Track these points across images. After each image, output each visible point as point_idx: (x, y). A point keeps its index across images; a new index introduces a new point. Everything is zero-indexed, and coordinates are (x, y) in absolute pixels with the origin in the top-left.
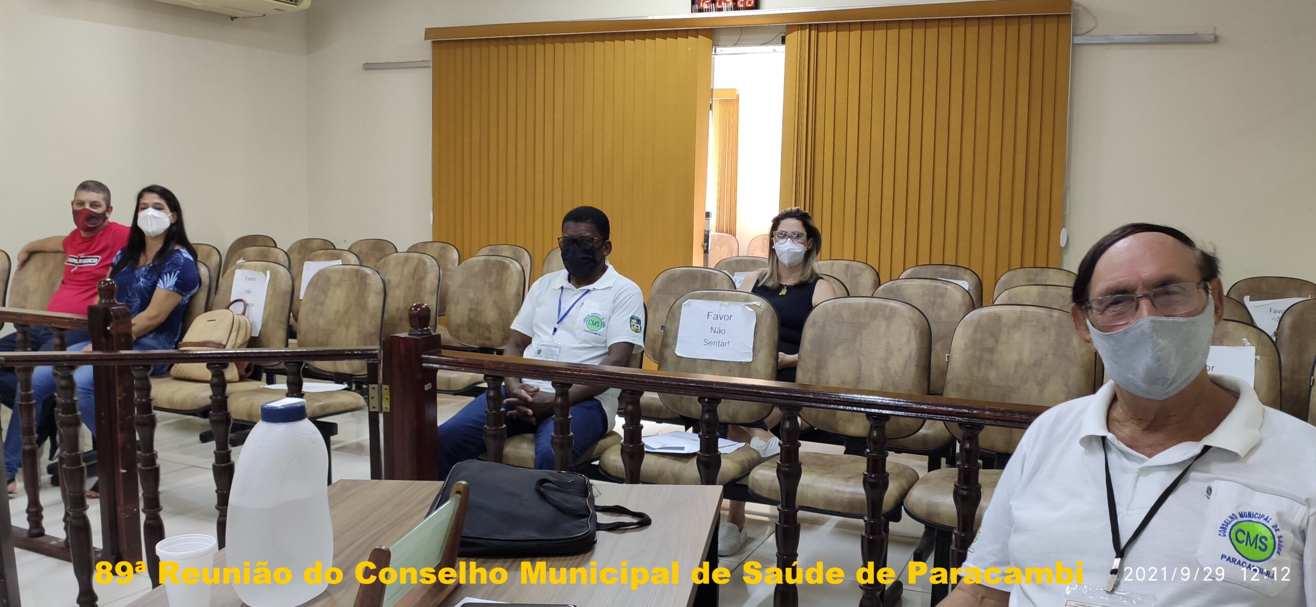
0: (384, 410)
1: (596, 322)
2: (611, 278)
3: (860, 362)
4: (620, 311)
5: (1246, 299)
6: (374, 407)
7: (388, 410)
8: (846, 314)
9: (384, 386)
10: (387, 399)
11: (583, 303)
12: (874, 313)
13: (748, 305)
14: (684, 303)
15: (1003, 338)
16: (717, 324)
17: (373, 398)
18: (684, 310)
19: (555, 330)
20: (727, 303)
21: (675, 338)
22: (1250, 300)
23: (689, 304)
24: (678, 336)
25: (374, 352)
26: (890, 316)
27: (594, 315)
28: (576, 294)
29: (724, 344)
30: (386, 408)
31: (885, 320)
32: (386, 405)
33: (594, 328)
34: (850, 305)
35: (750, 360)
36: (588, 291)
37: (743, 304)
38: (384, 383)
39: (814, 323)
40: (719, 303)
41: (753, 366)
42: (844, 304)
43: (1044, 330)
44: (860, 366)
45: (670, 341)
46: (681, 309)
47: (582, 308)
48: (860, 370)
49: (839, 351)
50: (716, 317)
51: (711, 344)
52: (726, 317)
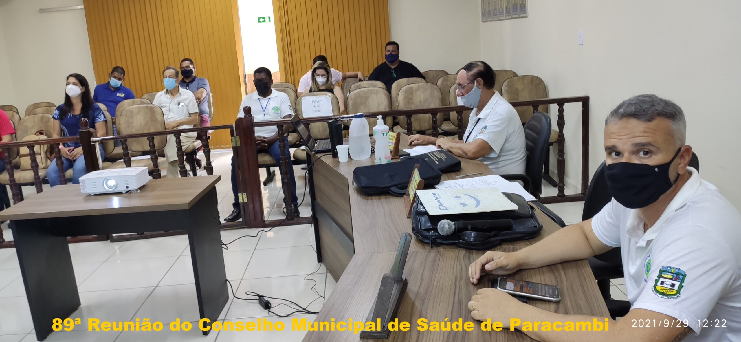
1: (277, 109)
2: (275, 93)
4: (284, 104)
8: (361, 94)
9: (237, 138)
10: (238, 141)
11: (270, 103)
15: (414, 94)
16: (316, 104)
18: (302, 101)
19: (264, 114)
23: (304, 99)
24: (303, 110)
25: (231, 125)
26: (377, 93)
27: (276, 107)
28: (265, 101)
29: (320, 111)
32: (239, 144)
33: (276, 111)
34: (362, 91)
36: (270, 99)
37: (325, 96)
38: (237, 136)
39: (351, 99)
40: (316, 96)
41: (334, 116)
43: (426, 90)
45: (300, 113)
47: (270, 105)
50: (315, 102)
51: (315, 111)
52: (319, 101)
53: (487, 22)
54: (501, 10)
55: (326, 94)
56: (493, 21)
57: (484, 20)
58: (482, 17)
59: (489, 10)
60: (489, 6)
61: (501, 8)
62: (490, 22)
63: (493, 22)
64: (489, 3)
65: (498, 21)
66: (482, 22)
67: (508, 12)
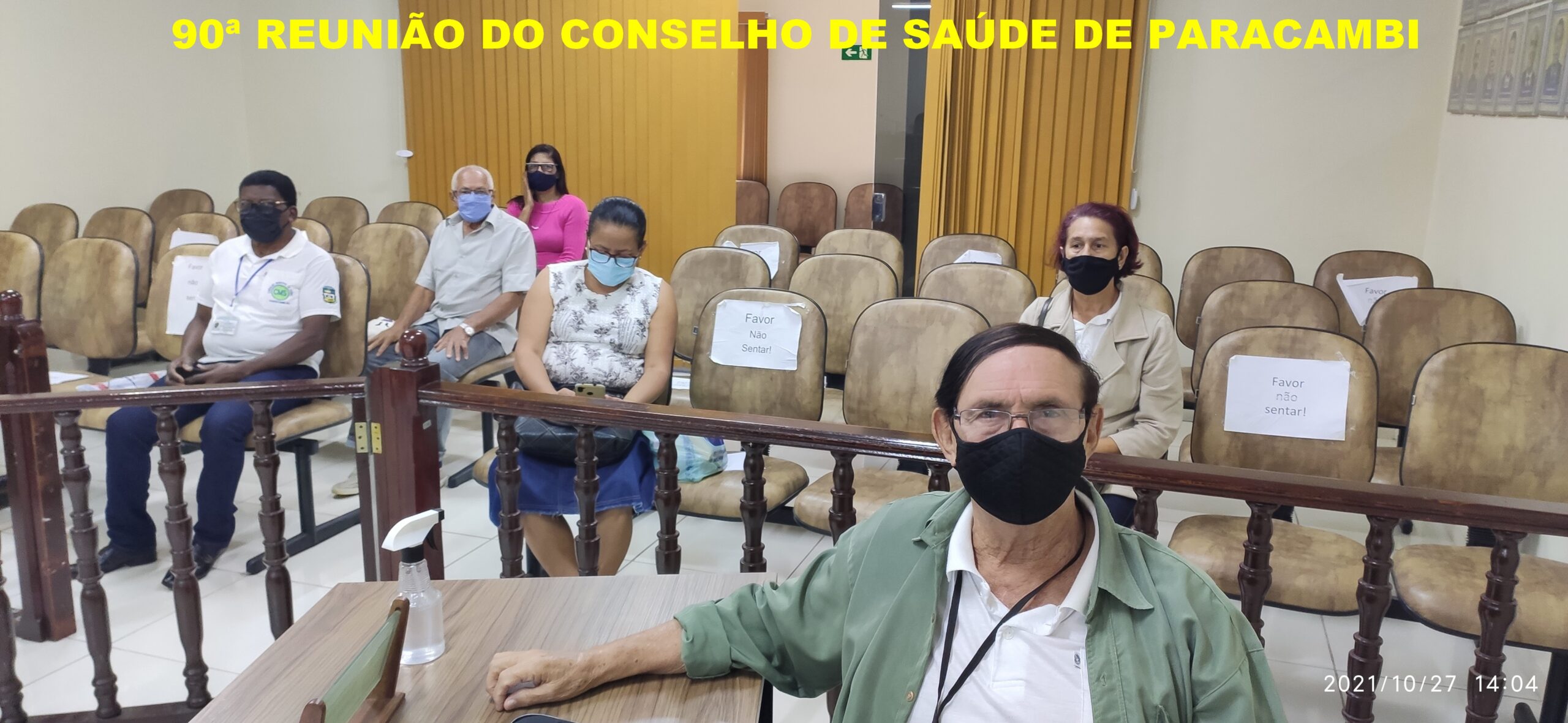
0: (375, 451)
3: (915, 370)
4: (313, 281)
5: (1340, 277)
6: (362, 448)
7: (380, 451)
8: (900, 318)
9: (373, 425)
10: (378, 438)
12: (930, 317)
13: (793, 308)
14: (719, 304)
16: (757, 328)
17: (360, 437)
18: (719, 311)
20: (767, 304)
21: (710, 343)
22: (1345, 278)
23: (725, 305)
24: (714, 341)
25: (360, 386)
26: (949, 322)
29: (764, 351)
30: (377, 449)
31: (943, 324)
32: (377, 446)
34: (904, 308)
35: (795, 369)
37: (786, 305)
38: (373, 420)
39: (865, 328)
40: (758, 304)
41: (797, 375)
42: (898, 306)
44: (916, 375)
45: (704, 346)
46: (715, 310)
48: (915, 380)
49: (893, 359)
50: (756, 320)
51: (750, 349)
52: (767, 320)
53: (1462, 114)
54: (1507, 80)
55: (790, 301)
56: (1477, 114)
57: (1453, 108)
58: (1451, 97)
59: (1473, 76)
60: (1475, 65)
61: (1508, 74)
62: (1470, 116)
63: (1478, 118)
64: (1476, 56)
65: (1494, 115)
66: (1449, 113)
67: (1526, 89)
